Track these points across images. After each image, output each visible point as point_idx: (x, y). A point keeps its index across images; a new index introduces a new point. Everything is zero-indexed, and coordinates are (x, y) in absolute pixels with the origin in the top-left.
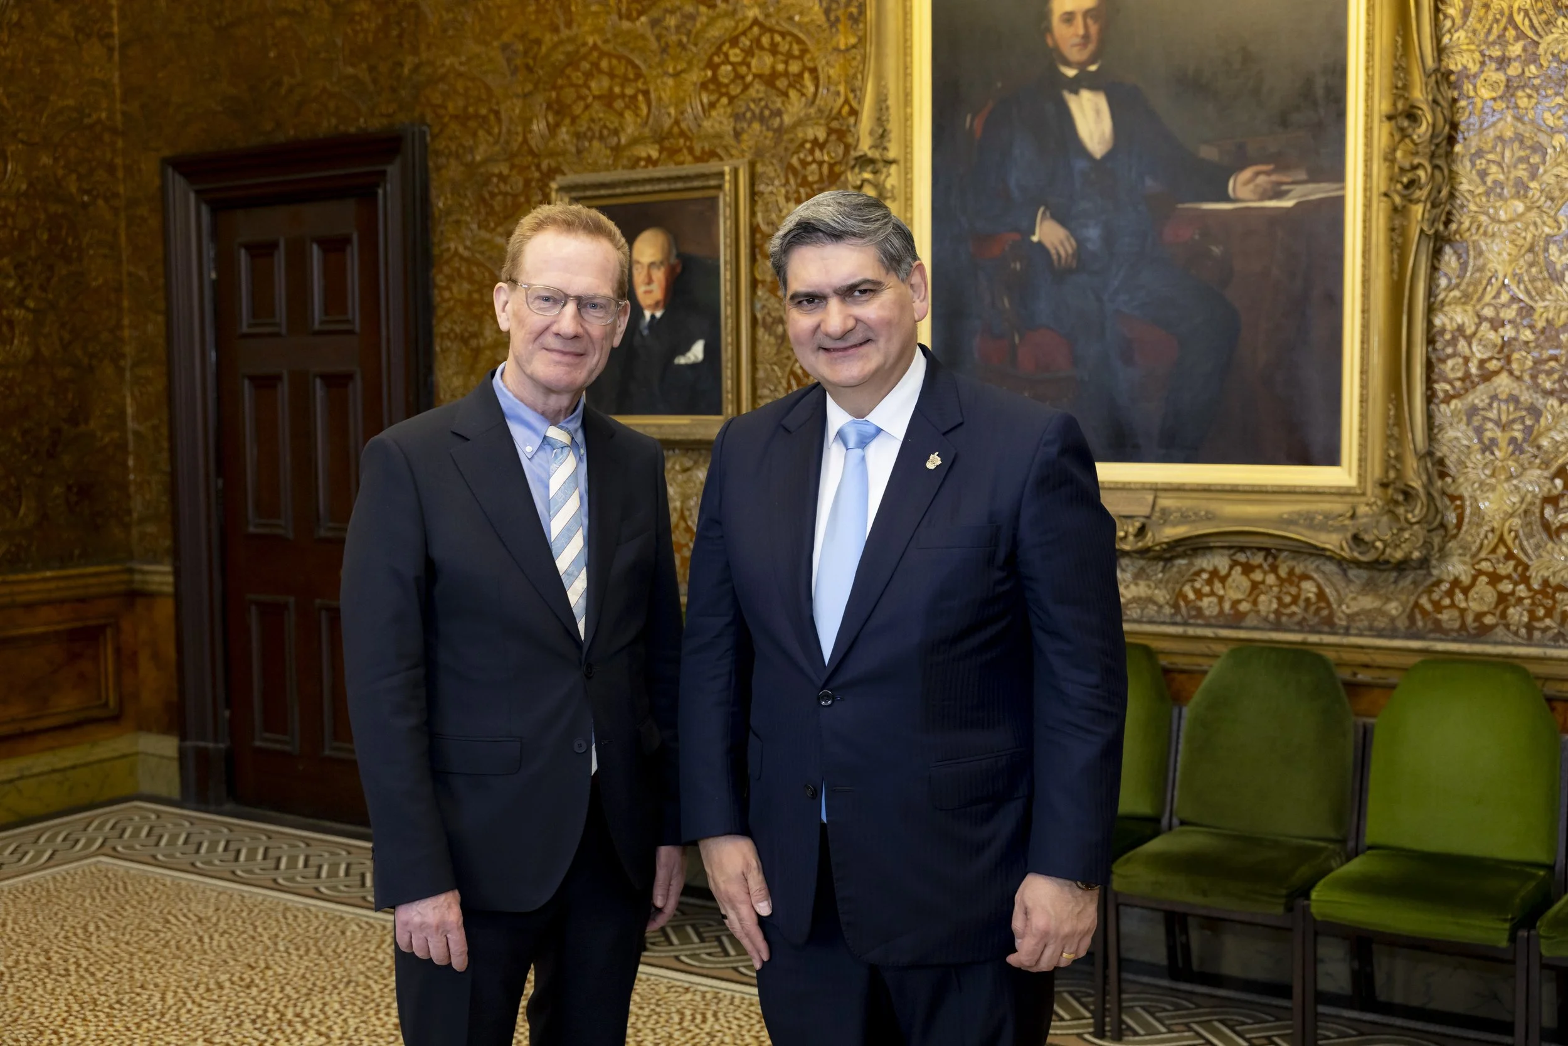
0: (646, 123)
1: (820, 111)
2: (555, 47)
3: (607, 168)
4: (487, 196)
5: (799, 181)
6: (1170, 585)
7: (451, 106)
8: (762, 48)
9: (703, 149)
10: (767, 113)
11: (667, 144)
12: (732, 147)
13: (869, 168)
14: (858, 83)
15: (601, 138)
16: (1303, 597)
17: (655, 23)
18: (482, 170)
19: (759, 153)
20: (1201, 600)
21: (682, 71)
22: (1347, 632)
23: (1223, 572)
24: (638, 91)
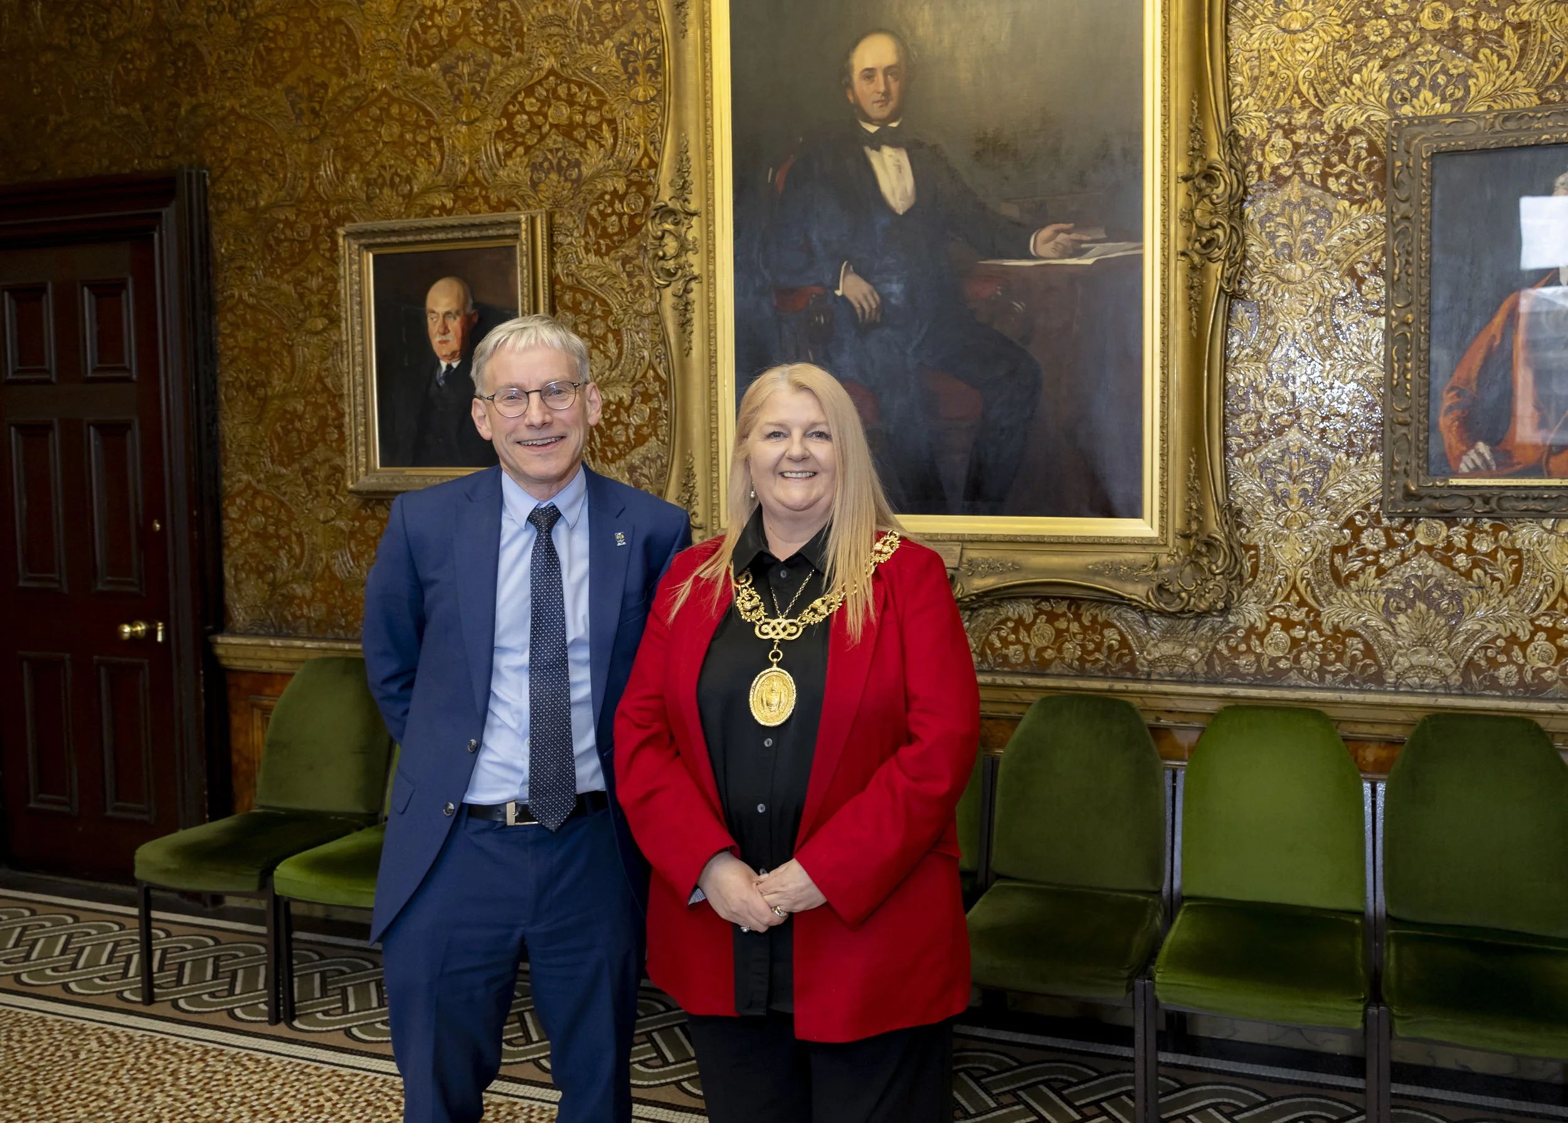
0: (440, 171)
1: (619, 162)
2: (342, 91)
3: (399, 216)
4: (273, 242)
5: (599, 232)
6: (977, 634)
7: (231, 148)
8: (559, 98)
9: (499, 199)
10: (564, 163)
11: (461, 192)
12: (529, 197)
13: (670, 220)
14: (658, 136)
15: (393, 185)
16: (1106, 644)
17: (447, 70)
18: (267, 216)
19: (557, 204)
20: (1007, 648)
21: (476, 120)
22: (1149, 680)
23: (1028, 621)
24: (431, 138)
